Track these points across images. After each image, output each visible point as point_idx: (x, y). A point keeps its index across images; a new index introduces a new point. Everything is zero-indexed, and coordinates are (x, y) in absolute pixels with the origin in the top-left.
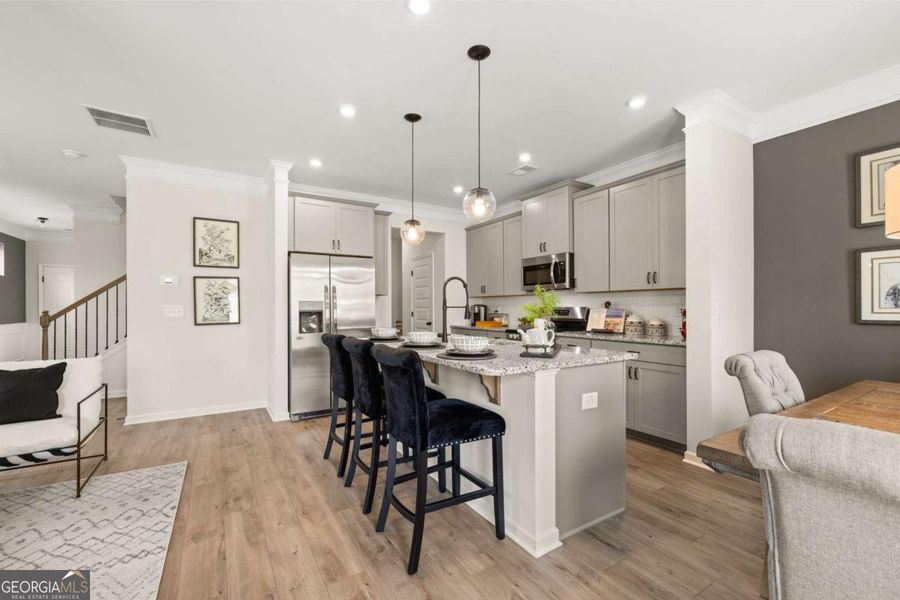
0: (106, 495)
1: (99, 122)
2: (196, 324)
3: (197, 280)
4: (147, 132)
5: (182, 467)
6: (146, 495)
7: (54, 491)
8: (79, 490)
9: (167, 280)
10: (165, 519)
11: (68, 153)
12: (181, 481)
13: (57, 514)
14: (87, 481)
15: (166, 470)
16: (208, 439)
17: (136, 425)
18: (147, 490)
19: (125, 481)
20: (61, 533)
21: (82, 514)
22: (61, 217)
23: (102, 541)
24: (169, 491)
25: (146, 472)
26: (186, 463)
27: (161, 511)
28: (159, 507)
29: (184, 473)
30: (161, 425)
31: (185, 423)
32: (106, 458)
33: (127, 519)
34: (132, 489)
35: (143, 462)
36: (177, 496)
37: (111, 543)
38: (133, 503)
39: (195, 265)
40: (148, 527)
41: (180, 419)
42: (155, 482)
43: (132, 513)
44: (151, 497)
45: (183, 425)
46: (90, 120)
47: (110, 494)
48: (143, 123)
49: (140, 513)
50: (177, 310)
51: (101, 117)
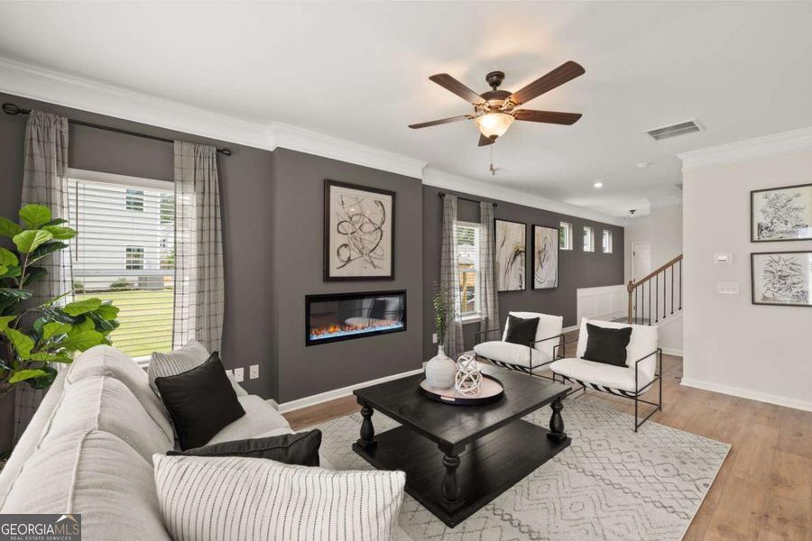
0: (654, 440)
1: (657, 138)
2: (753, 303)
3: (755, 256)
4: (697, 129)
5: (725, 449)
6: (685, 458)
7: (623, 419)
8: (637, 427)
9: (720, 258)
10: (696, 490)
11: (641, 165)
12: (720, 462)
13: (621, 437)
14: (644, 421)
15: (707, 444)
16: (763, 432)
17: (691, 388)
18: (686, 453)
19: (670, 436)
20: (621, 453)
21: (636, 446)
22: (643, 207)
23: (644, 477)
24: (706, 466)
25: (689, 436)
26: (730, 446)
27: (694, 481)
28: (694, 477)
29: (725, 456)
30: (714, 396)
31: (739, 403)
32: (660, 408)
33: (665, 470)
34: (673, 445)
35: (690, 426)
36: (713, 475)
37: (650, 483)
38: (672, 459)
39: (752, 241)
40: (681, 489)
41: (734, 397)
42: (696, 450)
43: (670, 468)
44: (689, 463)
45: (736, 405)
46: (651, 139)
47: (657, 441)
48: (691, 124)
49: (675, 472)
50: (731, 287)
51: (656, 134)
